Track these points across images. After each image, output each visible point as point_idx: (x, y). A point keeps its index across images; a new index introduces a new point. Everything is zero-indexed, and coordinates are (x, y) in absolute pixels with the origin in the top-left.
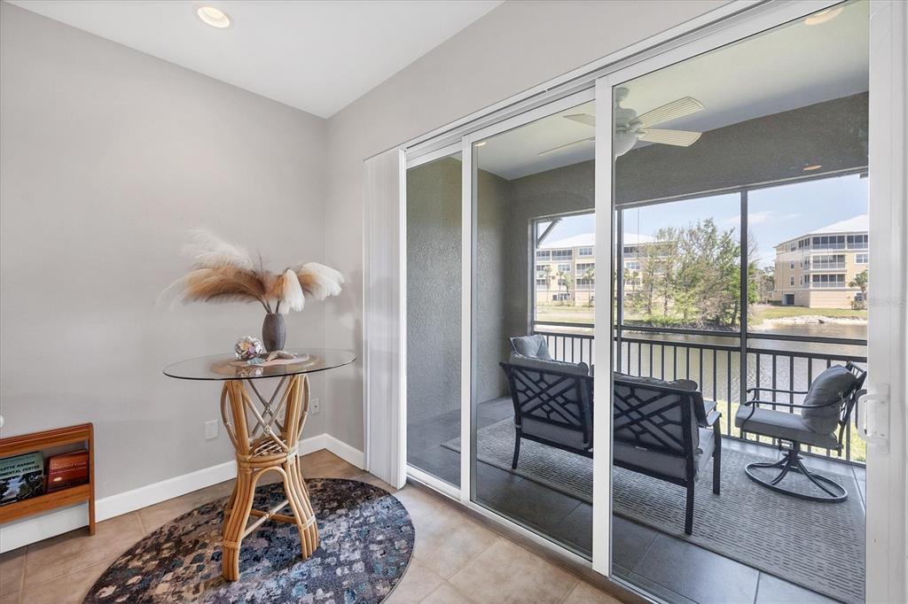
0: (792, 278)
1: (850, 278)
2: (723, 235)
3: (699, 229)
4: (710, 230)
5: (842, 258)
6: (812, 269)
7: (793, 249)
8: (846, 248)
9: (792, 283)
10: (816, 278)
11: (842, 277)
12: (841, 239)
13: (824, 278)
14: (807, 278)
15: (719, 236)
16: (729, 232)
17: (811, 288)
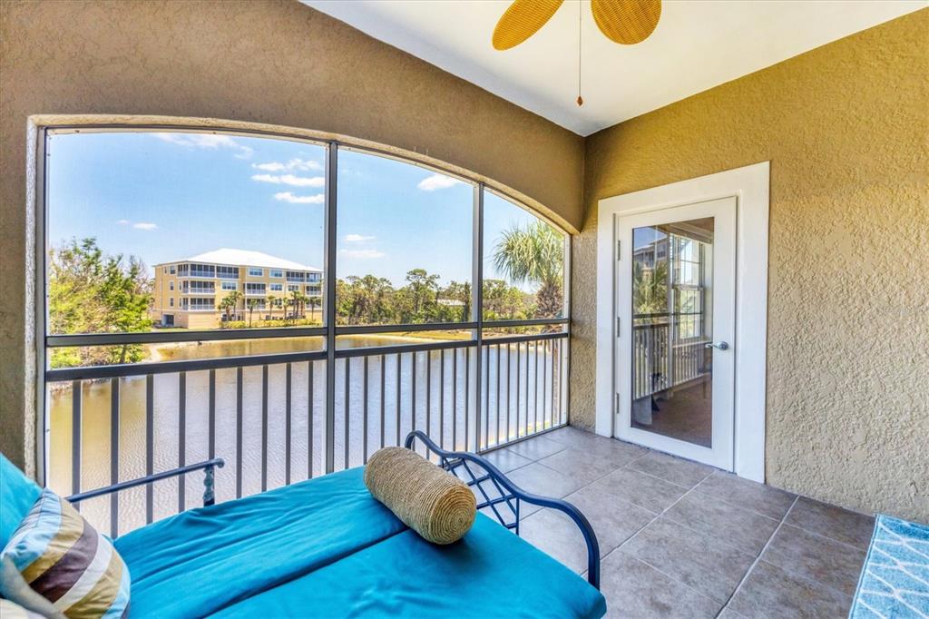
0: (172, 300)
1: (218, 302)
2: (109, 261)
3: (75, 250)
4: (91, 253)
5: (212, 284)
6: (189, 293)
7: (173, 272)
8: (216, 277)
9: (172, 304)
10: (193, 301)
11: (212, 301)
12: (212, 268)
13: (200, 301)
14: (185, 301)
15: (104, 263)
16: (116, 259)
17: (189, 310)
